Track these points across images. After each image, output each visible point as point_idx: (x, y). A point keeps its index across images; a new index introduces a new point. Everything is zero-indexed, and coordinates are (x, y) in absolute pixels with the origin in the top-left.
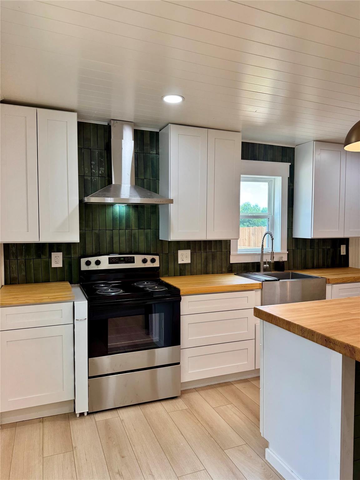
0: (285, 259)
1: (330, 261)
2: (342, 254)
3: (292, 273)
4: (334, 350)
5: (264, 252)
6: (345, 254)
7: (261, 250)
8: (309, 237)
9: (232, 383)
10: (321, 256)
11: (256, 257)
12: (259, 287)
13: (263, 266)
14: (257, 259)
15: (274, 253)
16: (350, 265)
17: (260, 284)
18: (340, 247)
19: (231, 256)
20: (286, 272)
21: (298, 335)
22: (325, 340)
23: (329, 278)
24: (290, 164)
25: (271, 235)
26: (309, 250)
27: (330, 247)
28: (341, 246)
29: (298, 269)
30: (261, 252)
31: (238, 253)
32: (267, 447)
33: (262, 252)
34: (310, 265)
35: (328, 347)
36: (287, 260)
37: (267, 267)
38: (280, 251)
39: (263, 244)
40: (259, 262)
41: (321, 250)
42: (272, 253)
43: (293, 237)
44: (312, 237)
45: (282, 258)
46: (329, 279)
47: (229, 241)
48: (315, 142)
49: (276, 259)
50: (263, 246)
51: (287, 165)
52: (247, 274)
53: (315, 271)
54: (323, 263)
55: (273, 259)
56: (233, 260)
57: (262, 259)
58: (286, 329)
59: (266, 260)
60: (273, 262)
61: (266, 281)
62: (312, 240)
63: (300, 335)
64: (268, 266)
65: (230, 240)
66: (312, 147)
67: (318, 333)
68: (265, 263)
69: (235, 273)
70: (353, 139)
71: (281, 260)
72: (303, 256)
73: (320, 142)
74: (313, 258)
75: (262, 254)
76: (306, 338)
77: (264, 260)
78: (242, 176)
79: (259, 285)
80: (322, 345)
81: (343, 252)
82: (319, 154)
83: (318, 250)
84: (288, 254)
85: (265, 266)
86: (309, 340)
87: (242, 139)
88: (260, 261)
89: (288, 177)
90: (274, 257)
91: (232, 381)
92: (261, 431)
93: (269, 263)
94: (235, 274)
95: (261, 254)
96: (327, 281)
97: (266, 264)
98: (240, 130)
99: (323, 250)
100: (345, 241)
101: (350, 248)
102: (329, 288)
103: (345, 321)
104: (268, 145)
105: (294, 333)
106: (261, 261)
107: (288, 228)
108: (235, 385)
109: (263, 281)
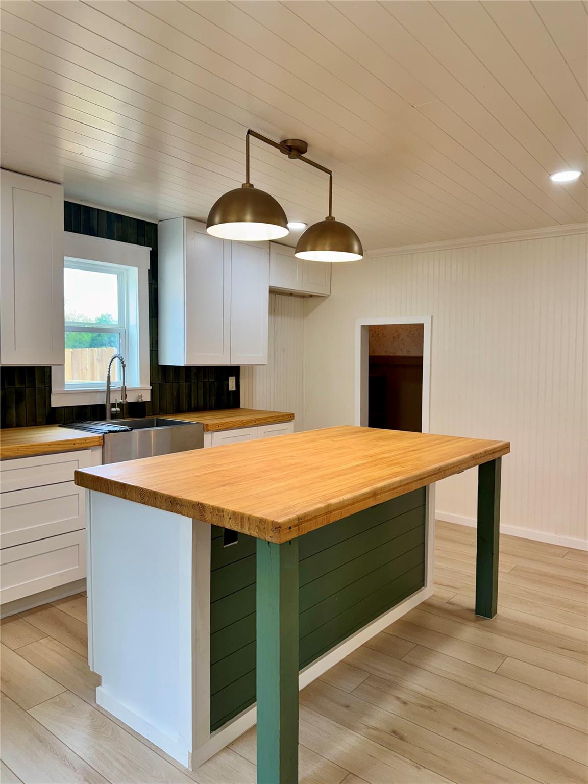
0: (147, 398)
1: (213, 399)
2: (230, 389)
3: (157, 419)
4: (181, 513)
5: (111, 388)
6: (234, 389)
7: (106, 385)
8: (181, 363)
9: (52, 604)
10: (201, 392)
11: (99, 395)
12: (97, 443)
13: (111, 410)
14: (100, 400)
15: (127, 389)
16: (242, 406)
17: (99, 437)
18: (228, 380)
19: (52, 395)
20: (148, 418)
21: (137, 502)
22: (171, 502)
23: (208, 423)
24: (150, 249)
25: (122, 360)
26: (183, 384)
27: (213, 380)
28: (230, 378)
29: (167, 414)
30: (106, 388)
31: (66, 390)
32: (99, 684)
33: (109, 387)
34: (185, 406)
35: (174, 512)
36: (150, 400)
37: (117, 411)
38: (139, 387)
39: (109, 374)
40: (104, 405)
41: (200, 384)
42: (124, 389)
43: (159, 364)
44: (185, 364)
45: (142, 396)
46: (207, 425)
47: (49, 369)
48: (185, 219)
49: (131, 399)
50: (109, 377)
51: (146, 251)
52: (83, 424)
53: (192, 415)
54: (205, 403)
55: (126, 398)
56: (56, 402)
57: (108, 399)
58: (121, 497)
59: (116, 400)
60: (125, 403)
61: (110, 432)
62: (188, 369)
63: (138, 502)
64: (118, 409)
65: (50, 367)
66: (180, 226)
67: (162, 493)
68: (113, 405)
69: (61, 424)
70: (217, 219)
71: (140, 401)
72: (175, 394)
73: (191, 220)
74: (189, 396)
75: (109, 391)
76: (147, 504)
77: (113, 401)
78: (66, 258)
79: (97, 440)
80: (166, 510)
81: (232, 387)
82: (193, 239)
83: (197, 385)
84: (152, 391)
85: (113, 410)
86: (151, 506)
87: (65, 196)
88: (105, 403)
89: (149, 270)
90: (126, 395)
91: (53, 602)
92: (90, 664)
93: (120, 405)
94: (60, 426)
95: (106, 390)
96: (206, 428)
97: (115, 407)
98: (61, 180)
99: (205, 383)
100: (235, 371)
101: (241, 381)
102: (207, 437)
103: (206, 474)
104: (114, 214)
105: (131, 500)
106: (107, 401)
107: (150, 351)
108: (57, 607)
109: (104, 433)
